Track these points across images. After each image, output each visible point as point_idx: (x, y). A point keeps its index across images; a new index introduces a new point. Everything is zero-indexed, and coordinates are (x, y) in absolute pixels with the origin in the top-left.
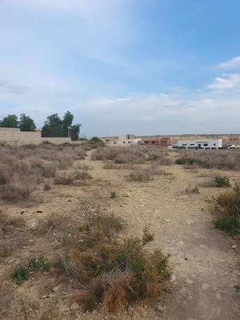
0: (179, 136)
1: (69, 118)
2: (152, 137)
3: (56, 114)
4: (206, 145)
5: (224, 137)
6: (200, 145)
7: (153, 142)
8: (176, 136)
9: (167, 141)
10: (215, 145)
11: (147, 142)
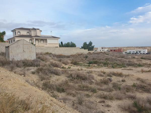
0: (126, 47)
1: (91, 43)
2: (113, 48)
3: (86, 42)
4: (140, 52)
5: (148, 48)
6: (137, 52)
7: (114, 50)
8: (124, 47)
9: (121, 50)
10: (144, 52)
11: (111, 50)
